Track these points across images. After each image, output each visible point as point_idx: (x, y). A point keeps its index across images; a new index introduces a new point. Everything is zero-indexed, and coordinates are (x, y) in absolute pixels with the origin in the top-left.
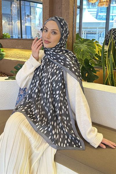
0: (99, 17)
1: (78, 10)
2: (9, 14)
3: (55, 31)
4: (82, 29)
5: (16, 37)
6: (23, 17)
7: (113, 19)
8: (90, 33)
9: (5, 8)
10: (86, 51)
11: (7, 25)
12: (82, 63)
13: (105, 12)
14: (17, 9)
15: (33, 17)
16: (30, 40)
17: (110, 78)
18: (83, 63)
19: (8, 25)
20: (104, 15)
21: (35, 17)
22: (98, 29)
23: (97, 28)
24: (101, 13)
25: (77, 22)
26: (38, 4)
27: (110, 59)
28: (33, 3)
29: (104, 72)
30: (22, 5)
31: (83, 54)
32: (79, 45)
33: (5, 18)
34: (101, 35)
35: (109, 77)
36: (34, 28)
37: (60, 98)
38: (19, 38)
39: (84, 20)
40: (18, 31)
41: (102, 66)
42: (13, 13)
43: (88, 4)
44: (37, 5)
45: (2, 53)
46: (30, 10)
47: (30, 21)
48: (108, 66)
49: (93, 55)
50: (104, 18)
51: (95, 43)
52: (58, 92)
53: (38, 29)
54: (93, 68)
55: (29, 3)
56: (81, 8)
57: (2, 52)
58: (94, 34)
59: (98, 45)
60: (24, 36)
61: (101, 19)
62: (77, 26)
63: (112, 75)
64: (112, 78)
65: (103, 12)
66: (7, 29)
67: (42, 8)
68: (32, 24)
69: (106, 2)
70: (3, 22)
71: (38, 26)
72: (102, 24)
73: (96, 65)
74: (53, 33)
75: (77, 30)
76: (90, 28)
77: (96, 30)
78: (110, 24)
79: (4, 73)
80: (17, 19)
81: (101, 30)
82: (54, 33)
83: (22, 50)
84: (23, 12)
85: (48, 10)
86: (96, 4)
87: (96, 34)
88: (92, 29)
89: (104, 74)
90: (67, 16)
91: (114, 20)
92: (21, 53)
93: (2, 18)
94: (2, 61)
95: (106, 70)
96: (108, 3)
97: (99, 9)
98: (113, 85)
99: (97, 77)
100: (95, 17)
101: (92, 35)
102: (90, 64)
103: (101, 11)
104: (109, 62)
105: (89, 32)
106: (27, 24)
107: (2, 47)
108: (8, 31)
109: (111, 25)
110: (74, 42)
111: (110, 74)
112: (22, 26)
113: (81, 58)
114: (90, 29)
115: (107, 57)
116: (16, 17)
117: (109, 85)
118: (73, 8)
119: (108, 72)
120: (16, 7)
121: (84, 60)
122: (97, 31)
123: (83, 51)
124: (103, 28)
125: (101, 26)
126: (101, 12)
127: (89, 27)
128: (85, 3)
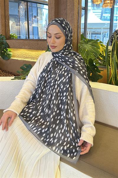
1: (83, 12)
4: (87, 30)
5: (23, 37)
6: (30, 18)
7: (117, 20)
9: (13, 9)
10: (90, 51)
11: (15, 26)
13: (109, 13)
14: (25, 11)
15: (40, 18)
16: (36, 41)
18: (88, 63)
19: (16, 26)
20: (108, 16)
21: (42, 18)
22: (102, 30)
25: (81, 23)
27: (114, 59)
28: (40, 4)
29: (108, 72)
30: (29, 6)
31: (88, 53)
32: (84, 45)
33: (13, 19)
34: (105, 36)
35: (113, 77)
36: (41, 29)
37: (67, 100)
38: (26, 38)
39: (89, 21)
40: (25, 32)
41: (105, 66)
42: (21, 14)
43: (93, 5)
44: (44, 6)
45: (9, 53)
46: (37, 12)
47: (37, 22)
48: (112, 65)
49: (97, 55)
50: (109, 19)
51: (99, 43)
52: (65, 94)
54: (97, 67)
55: (36, 5)
56: (86, 9)
57: (10, 52)
58: (99, 34)
59: (102, 45)
60: (31, 37)
61: (105, 19)
62: (82, 26)
63: (115, 75)
64: (116, 78)
65: (107, 13)
67: (48, 9)
68: (39, 25)
69: (110, 3)
70: (11, 23)
71: (44, 27)
72: (106, 25)
73: (100, 64)
75: (82, 31)
76: (95, 29)
77: (101, 30)
78: (114, 25)
79: (11, 73)
80: (25, 20)
81: (105, 30)
83: (29, 51)
84: (30, 13)
85: (54, 11)
86: (101, 6)
87: (100, 34)
88: (96, 29)
89: (108, 74)
90: (71, 16)
92: (27, 53)
93: (9, 19)
94: (9, 61)
95: (110, 70)
96: (112, 5)
97: (103, 10)
98: (117, 84)
99: (101, 77)
100: (100, 18)
102: (94, 64)
104: (113, 62)
105: (94, 32)
106: (34, 25)
107: (9, 47)
108: (16, 31)
109: (115, 26)
110: (79, 43)
111: (114, 73)
112: (30, 26)
113: (86, 58)
114: (95, 30)
115: (111, 57)
116: (24, 18)
117: (112, 84)
118: (78, 9)
119: (112, 72)
120: (23, 9)
121: (89, 60)
123: (88, 51)
124: (107, 29)
125: (106, 26)
126: (106, 13)
127: (94, 27)
128: (90, 4)
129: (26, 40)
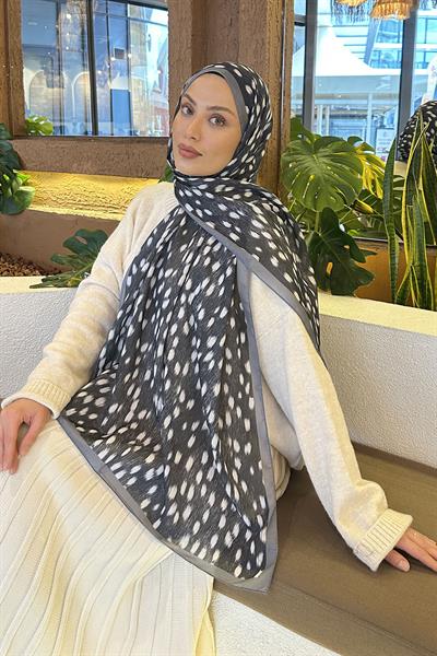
0: (377, 58)
1: (299, 34)
2: (50, 48)
3: (220, 112)
4: (315, 101)
5: (74, 130)
6: (102, 56)
7: (425, 65)
8: (343, 113)
9: (35, 24)
10: (325, 180)
11: (45, 87)
12: (314, 222)
13: (396, 40)
14: (80, 30)
15: (137, 57)
16: (122, 142)
17: (414, 280)
18: (316, 226)
19: (48, 87)
20: (393, 50)
21: (143, 58)
22: (371, 102)
23: (370, 97)
24: (381, 42)
25: (293, 75)
26: (155, 12)
27: (415, 211)
28: (137, 7)
29: (393, 258)
30: (98, 14)
31: (317, 189)
32: (304, 157)
33: (37, 63)
34: (382, 123)
35: (413, 277)
36: (141, 98)
37: (220, 364)
38: (86, 133)
39: (320, 70)
40: (83, 109)
41: (384, 236)
42: (65, 42)
43: (337, 10)
44: (151, 13)
45: (22, 188)
46: (125, 34)
47: (126, 73)
48: (407, 234)
49: (352, 196)
50: (396, 59)
51: (360, 151)
52: (211, 342)
53: (155, 102)
54: (352, 242)
55: (124, 8)
56: (309, 23)
57: (24, 185)
58: (359, 117)
59: (370, 159)
60: (104, 128)
61: (383, 62)
62: (296, 89)
63: (421, 269)
64: (422, 279)
65: (388, 37)
66: (45, 101)
67: (167, 23)
68: (134, 85)
69: (401, 2)
70: (29, 76)
72: (386, 82)
73: (364, 230)
74: (214, 120)
75: (296, 104)
76: (344, 97)
77: (365, 102)
78: (415, 82)
79: (31, 263)
80: (80, 67)
81: (382, 102)
82: (217, 121)
83: (96, 179)
84: (99, 41)
85: (190, 33)
86: (366, 11)
87: (365, 117)
88: (349, 99)
89: (393, 264)
90: (256, 52)
91: (430, 66)
92: (91, 188)
93: (22, 62)
94: (21, 218)
95: (402, 250)
96: (407, 7)
97: (376, 27)
98: (425, 304)
99: (368, 276)
100: (363, 55)
101: (350, 122)
102: (342, 227)
103: (384, 35)
104: (412, 222)
105: (339, 109)
106: (117, 84)
107: (21, 167)
108: (46, 107)
109: (418, 85)
110: (283, 149)
111: (416, 264)
112: (98, 90)
113: (309, 205)
114: (344, 102)
115: (403, 204)
116: (76, 56)
117: (410, 305)
118: (279, 25)
119: (410, 257)
122: (370, 105)
123: (317, 182)
124: (390, 97)
125: (384, 88)
126: (384, 39)
127: (339, 92)
129: (84, 138)
